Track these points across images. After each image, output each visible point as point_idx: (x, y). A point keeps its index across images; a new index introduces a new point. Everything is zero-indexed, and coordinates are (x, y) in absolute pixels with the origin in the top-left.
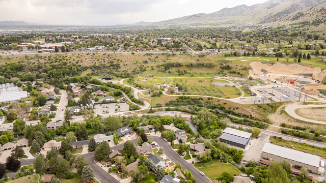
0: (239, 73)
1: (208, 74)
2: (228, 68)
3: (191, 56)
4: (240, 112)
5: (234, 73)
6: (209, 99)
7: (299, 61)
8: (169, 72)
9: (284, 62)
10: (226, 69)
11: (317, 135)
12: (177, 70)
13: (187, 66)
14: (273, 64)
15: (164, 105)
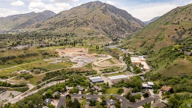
0: (55, 56)
1: (38, 59)
2: (46, 54)
3: (18, 50)
4: (82, 71)
5: (52, 56)
6: (62, 70)
7: (74, 46)
8: (8, 64)
9: (68, 47)
10: (45, 54)
11: (112, 70)
12: (13, 61)
13: (20, 57)
14: (64, 49)
15: (42, 82)
